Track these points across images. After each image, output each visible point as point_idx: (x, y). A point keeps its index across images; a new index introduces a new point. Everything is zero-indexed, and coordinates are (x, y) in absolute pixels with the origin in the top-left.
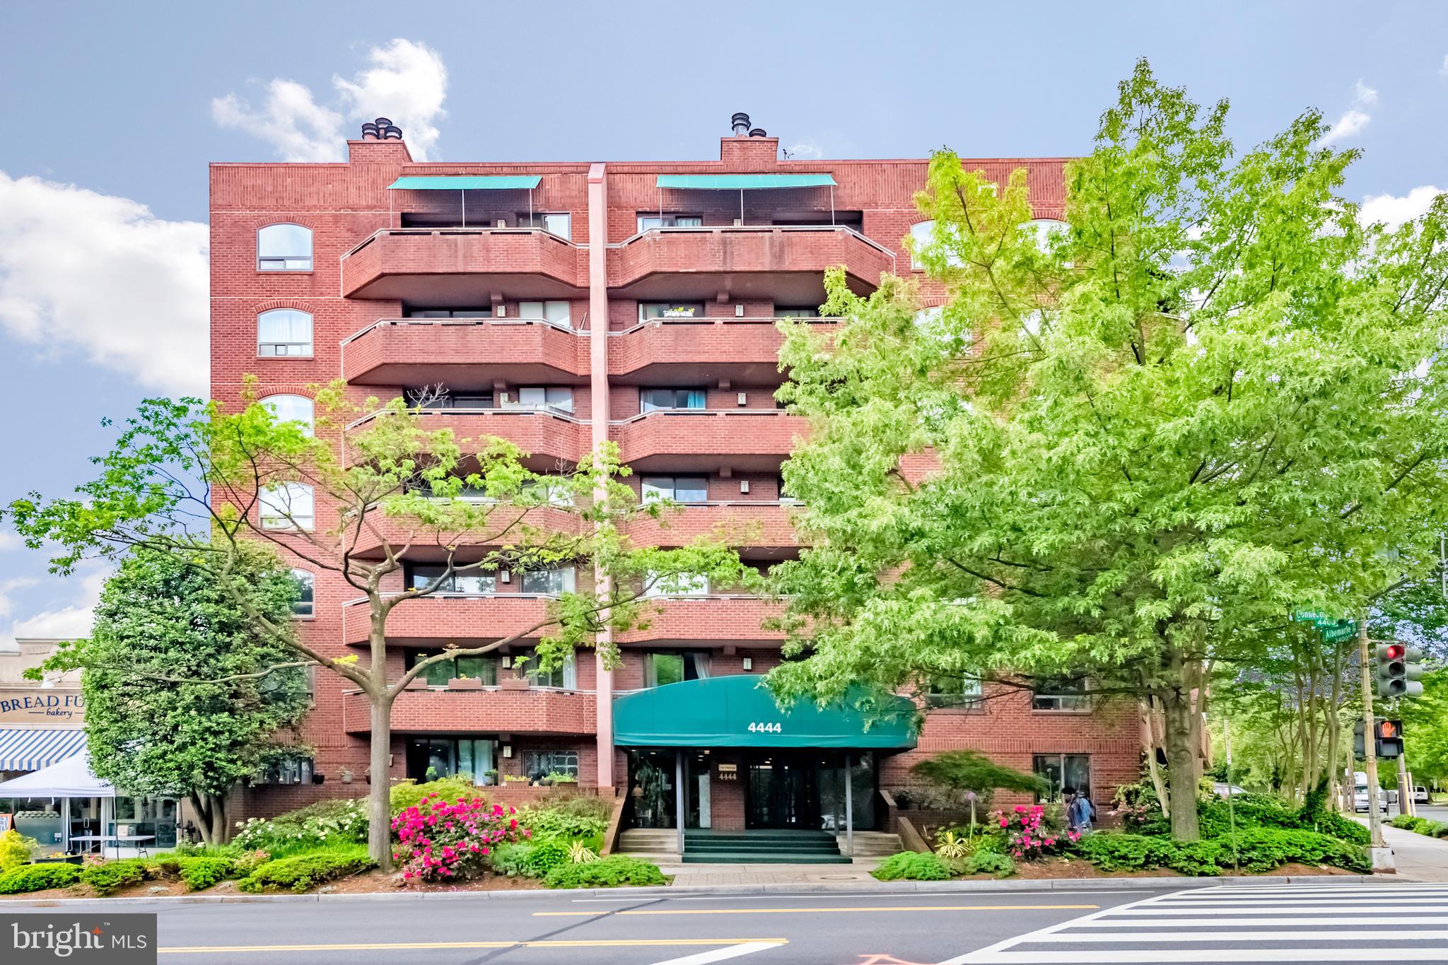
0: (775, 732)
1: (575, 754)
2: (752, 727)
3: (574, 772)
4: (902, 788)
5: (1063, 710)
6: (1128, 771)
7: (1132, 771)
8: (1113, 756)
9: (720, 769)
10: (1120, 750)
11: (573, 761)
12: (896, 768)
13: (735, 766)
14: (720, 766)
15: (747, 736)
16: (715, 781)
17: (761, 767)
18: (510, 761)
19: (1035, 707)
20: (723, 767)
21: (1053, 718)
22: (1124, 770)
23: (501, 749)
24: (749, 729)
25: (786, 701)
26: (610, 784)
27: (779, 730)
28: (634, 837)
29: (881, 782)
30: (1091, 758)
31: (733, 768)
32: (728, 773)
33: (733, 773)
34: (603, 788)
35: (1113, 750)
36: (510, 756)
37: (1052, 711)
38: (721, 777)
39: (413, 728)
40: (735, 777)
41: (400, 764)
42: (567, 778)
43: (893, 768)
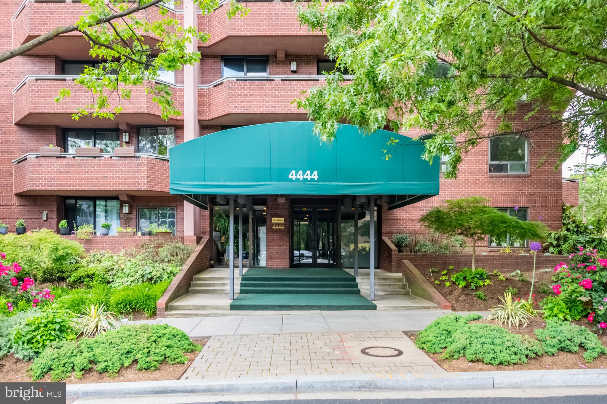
0: (312, 180)
1: (173, 210)
2: (292, 175)
3: (172, 224)
4: (399, 236)
5: (510, 173)
6: (554, 221)
7: (556, 220)
8: (544, 209)
9: (273, 222)
10: (549, 205)
11: (173, 216)
12: (395, 220)
13: (283, 219)
14: (273, 219)
15: (288, 183)
16: (269, 231)
17: (302, 223)
18: (129, 216)
19: (491, 171)
20: (275, 220)
21: (503, 179)
22: (551, 220)
23: (122, 207)
24: (290, 176)
25: (329, 125)
26: (192, 234)
27: (316, 178)
28: (204, 279)
29: (383, 231)
30: (528, 210)
31: (282, 220)
32: (279, 224)
33: (282, 224)
34: (188, 237)
35: (544, 204)
36: (127, 212)
37: (502, 174)
38: (274, 228)
39: (50, 188)
40: (283, 228)
41: (52, 218)
42: (164, 229)
43: (392, 220)
